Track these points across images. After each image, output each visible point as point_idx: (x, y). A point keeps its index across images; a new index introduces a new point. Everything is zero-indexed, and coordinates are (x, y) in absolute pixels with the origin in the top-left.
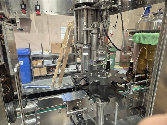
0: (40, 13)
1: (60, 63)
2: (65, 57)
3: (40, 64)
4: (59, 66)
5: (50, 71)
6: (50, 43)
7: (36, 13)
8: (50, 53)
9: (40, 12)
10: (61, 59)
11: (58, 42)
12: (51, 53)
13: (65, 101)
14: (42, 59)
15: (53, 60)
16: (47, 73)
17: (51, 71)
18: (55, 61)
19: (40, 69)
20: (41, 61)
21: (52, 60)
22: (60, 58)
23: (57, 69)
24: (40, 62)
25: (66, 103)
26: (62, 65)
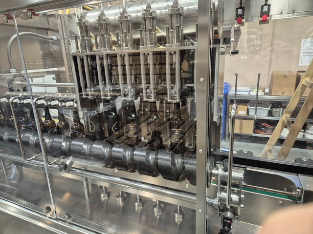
0: (268, 18)
1: (288, 116)
2: (306, 105)
3: (242, 112)
4: (286, 122)
5: (260, 129)
6: (271, 74)
7: (261, 19)
8: (267, 93)
9: (268, 16)
10: (294, 107)
11: (290, 72)
12: (270, 94)
13: (299, 189)
14: (248, 104)
15: (271, 108)
16: (254, 132)
17: (263, 130)
18: (274, 110)
19: (240, 121)
20: (245, 107)
21: (269, 108)
22: (292, 106)
23: (281, 128)
24: (243, 110)
25: (302, 192)
26: (293, 122)
